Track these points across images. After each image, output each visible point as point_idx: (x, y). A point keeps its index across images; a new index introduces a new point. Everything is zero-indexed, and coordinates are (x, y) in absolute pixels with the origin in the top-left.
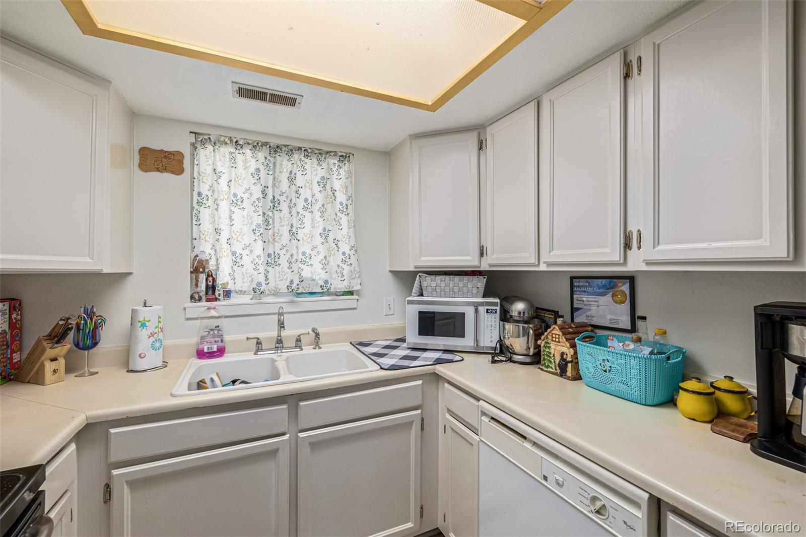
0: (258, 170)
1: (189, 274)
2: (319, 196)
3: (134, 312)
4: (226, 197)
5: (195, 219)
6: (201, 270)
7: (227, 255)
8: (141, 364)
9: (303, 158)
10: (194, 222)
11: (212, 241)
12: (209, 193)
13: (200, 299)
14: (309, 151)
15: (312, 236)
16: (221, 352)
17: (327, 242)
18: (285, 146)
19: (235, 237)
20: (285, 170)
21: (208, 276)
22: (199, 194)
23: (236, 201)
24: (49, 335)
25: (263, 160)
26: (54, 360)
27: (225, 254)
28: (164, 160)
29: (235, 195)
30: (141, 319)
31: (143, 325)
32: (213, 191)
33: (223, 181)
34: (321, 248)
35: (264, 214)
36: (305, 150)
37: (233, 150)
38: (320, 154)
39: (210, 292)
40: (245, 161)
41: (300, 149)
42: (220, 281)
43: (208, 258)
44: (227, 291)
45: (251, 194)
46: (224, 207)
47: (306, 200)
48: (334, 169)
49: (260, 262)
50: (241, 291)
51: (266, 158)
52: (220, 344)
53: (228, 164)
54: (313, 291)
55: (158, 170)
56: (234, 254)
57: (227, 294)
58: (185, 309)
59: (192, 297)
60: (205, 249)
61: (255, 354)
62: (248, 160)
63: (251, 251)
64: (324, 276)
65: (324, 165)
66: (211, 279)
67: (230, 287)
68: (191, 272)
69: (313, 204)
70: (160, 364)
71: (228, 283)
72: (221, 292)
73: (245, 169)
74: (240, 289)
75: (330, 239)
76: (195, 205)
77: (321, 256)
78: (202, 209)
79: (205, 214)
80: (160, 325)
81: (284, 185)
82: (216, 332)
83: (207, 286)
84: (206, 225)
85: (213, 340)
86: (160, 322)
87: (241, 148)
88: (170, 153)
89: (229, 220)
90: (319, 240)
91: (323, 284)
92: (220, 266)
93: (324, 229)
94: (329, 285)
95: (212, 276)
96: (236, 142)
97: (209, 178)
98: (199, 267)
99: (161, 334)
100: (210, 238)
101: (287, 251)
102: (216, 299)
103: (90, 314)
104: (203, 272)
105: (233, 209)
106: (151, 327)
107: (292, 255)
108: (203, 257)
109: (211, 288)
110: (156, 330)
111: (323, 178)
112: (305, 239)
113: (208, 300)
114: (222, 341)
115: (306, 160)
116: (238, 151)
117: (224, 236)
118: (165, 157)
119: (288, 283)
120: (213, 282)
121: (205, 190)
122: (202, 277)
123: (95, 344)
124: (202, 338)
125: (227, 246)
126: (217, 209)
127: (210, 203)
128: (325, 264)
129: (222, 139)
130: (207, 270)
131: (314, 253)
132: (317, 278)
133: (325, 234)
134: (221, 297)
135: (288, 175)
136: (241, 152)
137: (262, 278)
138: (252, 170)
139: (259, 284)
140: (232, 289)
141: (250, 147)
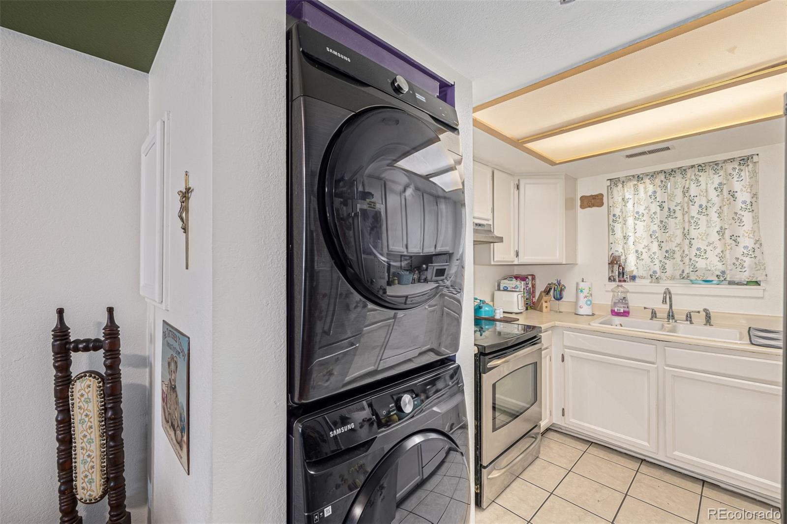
0: (655, 192)
1: (607, 265)
2: (716, 200)
3: (577, 284)
4: (632, 214)
5: (611, 231)
6: (615, 262)
7: (633, 253)
8: (581, 312)
9: (697, 173)
10: (611, 233)
11: (622, 244)
12: (620, 214)
13: (614, 280)
14: (703, 165)
15: (708, 235)
16: (626, 314)
17: (724, 239)
18: (679, 168)
19: (637, 240)
20: (680, 186)
21: (619, 266)
22: (614, 215)
23: (638, 217)
24: (544, 291)
25: (659, 183)
26: (546, 302)
27: (632, 252)
28: (593, 200)
29: (638, 213)
30: (581, 288)
31: (582, 291)
32: (622, 213)
33: (630, 205)
34: (718, 244)
35: (662, 222)
36: (698, 166)
37: (636, 183)
38: (716, 164)
39: (621, 276)
40: (645, 188)
41: (693, 166)
42: (627, 269)
43: (620, 255)
44: (632, 276)
45: (649, 210)
46: (630, 221)
47: (701, 206)
48: (735, 173)
49: (656, 257)
50: (642, 276)
51: (662, 181)
52: (626, 309)
53: (633, 192)
54: (707, 279)
55: (589, 207)
56: (637, 251)
57: (633, 278)
58: (605, 285)
59: (610, 279)
60: (618, 249)
61: (651, 319)
62: (647, 187)
63: (649, 249)
64: (720, 267)
65: (722, 173)
66: (621, 268)
67: (635, 273)
68: (609, 264)
69: (709, 208)
70: (591, 314)
71: (633, 271)
72: (628, 277)
73: (645, 193)
74: (642, 275)
75: (727, 236)
76: (611, 222)
77: (718, 251)
78: (615, 224)
79: (618, 227)
80: (590, 293)
81: (679, 198)
82: (624, 301)
83: (619, 272)
84: (619, 234)
85: (622, 306)
86: (590, 291)
87: (642, 179)
88: (596, 196)
89: (633, 230)
90: (714, 237)
91: (719, 274)
92: (627, 261)
93: (721, 228)
94: (725, 275)
95: (621, 266)
96: (638, 176)
97: (620, 205)
98: (614, 261)
99: (590, 297)
100: (621, 242)
101: (681, 248)
102: (625, 281)
103: (559, 284)
104: (617, 263)
105: (636, 222)
106: (586, 292)
107: (684, 251)
108: (617, 254)
109: (622, 274)
110: (588, 295)
111: (720, 184)
112: (700, 237)
113: (620, 281)
114: (628, 307)
115: (700, 174)
116: (640, 182)
117: (631, 240)
118: (593, 199)
119: (680, 272)
120: (623, 270)
121: (617, 212)
122: (616, 267)
123: (561, 298)
124: (615, 303)
125: (632, 246)
126: (625, 224)
127: (621, 220)
128: (721, 258)
129: (628, 178)
130: (619, 263)
131: (708, 249)
132: (713, 269)
133: (721, 232)
134: (628, 280)
135: (682, 190)
136: (642, 182)
137: (657, 268)
138: (650, 193)
139: (655, 272)
140: (637, 275)
141: (649, 177)
